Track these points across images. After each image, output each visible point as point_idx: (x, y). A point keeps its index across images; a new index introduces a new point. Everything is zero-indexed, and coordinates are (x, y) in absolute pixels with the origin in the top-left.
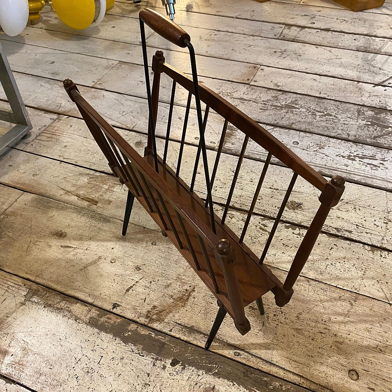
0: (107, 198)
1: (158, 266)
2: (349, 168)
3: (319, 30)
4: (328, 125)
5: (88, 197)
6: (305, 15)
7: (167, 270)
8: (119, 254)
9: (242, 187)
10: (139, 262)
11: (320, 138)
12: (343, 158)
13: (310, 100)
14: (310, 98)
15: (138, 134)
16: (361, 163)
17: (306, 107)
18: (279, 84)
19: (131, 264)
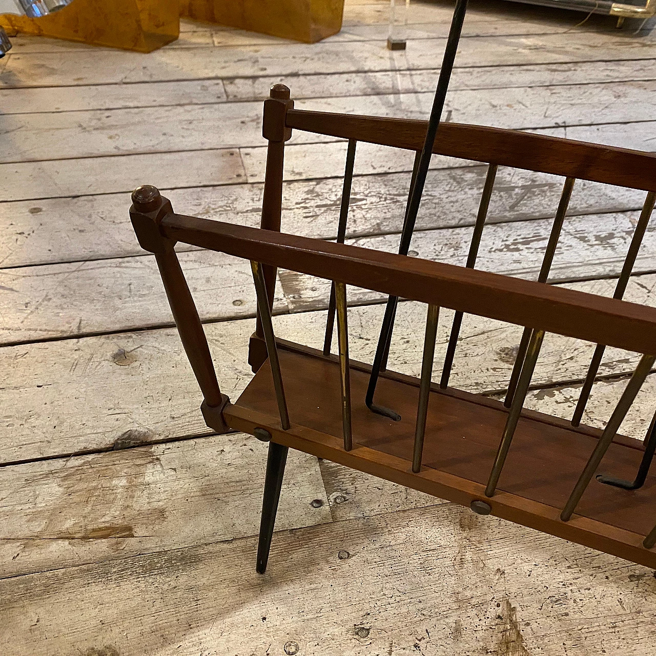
0: (146, 507)
1: (398, 599)
2: (524, 265)
3: (283, 78)
4: (433, 211)
5: (95, 526)
6: (239, 61)
7: (424, 598)
8: (291, 623)
9: (401, 359)
10: (352, 616)
11: (440, 233)
12: (502, 253)
13: (369, 182)
14: (365, 178)
15: (102, 339)
16: (532, 250)
17: (373, 194)
18: (296, 171)
19: (336, 631)
